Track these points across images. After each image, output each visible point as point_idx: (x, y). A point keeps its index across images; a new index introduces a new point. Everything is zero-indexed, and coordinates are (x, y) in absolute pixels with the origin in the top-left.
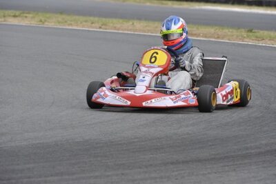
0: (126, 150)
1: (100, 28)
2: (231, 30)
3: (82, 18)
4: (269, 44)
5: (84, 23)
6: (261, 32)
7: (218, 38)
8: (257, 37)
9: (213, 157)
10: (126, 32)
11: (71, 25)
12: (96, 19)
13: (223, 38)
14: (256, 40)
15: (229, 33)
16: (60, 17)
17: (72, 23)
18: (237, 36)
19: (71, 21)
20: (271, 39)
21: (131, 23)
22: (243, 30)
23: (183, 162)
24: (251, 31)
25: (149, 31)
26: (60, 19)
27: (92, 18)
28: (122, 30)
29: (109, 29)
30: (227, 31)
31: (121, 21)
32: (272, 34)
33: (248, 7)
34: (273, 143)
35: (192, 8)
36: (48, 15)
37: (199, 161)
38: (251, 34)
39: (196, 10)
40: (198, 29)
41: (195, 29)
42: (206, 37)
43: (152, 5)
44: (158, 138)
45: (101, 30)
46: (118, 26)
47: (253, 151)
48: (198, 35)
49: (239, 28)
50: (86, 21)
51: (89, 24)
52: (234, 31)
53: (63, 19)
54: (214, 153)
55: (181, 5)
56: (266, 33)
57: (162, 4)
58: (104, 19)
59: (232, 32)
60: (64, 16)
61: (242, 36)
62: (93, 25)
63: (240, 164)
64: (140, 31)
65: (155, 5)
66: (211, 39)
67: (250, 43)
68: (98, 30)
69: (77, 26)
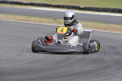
2: (46, 19)
7: (40, 22)
8: (58, 22)
13: (42, 23)
14: (57, 24)
18: (49, 22)
22: (51, 19)
24: (55, 19)
25: (7, 19)
30: (44, 19)
33: (53, 8)
34: (66, 72)
35: (27, 8)
38: (55, 21)
39: (29, 9)
40: (30, 18)
42: (34, 22)
43: (8, 7)
48: (31, 21)
49: (49, 18)
52: (47, 19)
54: (39, 76)
55: (22, 7)
59: (46, 20)
61: (51, 22)
64: (3, 19)
65: (10, 7)
66: (37, 23)
67: (55, 25)
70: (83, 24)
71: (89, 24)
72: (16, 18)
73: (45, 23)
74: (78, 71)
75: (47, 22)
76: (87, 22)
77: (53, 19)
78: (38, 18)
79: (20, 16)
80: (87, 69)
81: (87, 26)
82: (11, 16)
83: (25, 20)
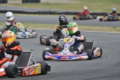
1: (51, 29)
2: (106, 27)
3: (42, 25)
5: (44, 27)
6: (119, 28)
7: (101, 31)
8: (117, 30)
11: (39, 28)
12: (49, 25)
13: (103, 31)
18: (109, 30)
19: (39, 26)
22: (111, 27)
24: (115, 27)
26: (34, 26)
27: (47, 25)
30: (104, 28)
36: (29, 24)
38: (114, 29)
41: (91, 28)
42: (96, 31)
48: (92, 30)
50: (45, 26)
51: (46, 27)
52: (108, 28)
58: (52, 25)
59: (107, 28)
60: (35, 24)
61: (111, 30)
62: (48, 28)
66: (98, 32)
67: (114, 33)
68: (51, 30)
69: (42, 28)
72: (80, 28)
73: (106, 31)
75: (107, 30)
77: (113, 27)
78: (100, 27)
79: (83, 26)
83: (88, 30)
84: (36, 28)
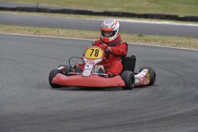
0: (55, 120)
1: (35, 34)
2: (127, 35)
3: (22, 27)
4: (153, 44)
6: (148, 36)
8: (145, 40)
9: (117, 124)
10: (53, 37)
11: (14, 32)
12: (32, 28)
14: (144, 42)
15: (126, 37)
16: (7, 27)
17: (16, 31)
18: (132, 39)
19: (15, 30)
20: (155, 41)
21: (57, 31)
22: (135, 35)
23: (96, 128)
24: (141, 35)
25: (69, 36)
26: (7, 29)
27: (29, 27)
28: (50, 35)
29: (41, 35)
31: (50, 29)
32: (156, 37)
33: (138, 19)
37: (107, 127)
38: (141, 38)
43: (71, 18)
44: (78, 111)
45: (36, 36)
46: (48, 33)
47: (145, 120)
49: (132, 34)
50: (25, 30)
51: (27, 31)
52: (129, 35)
53: (9, 28)
54: (117, 121)
55: (91, 18)
56: (151, 37)
57: (78, 17)
58: (37, 28)
60: (9, 26)
61: (135, 39)
62: (30, 32)
63: (136, 129)
64: (63, 36)
65: (73, 18)
67: (140, 44)
68: (34, 36)
69: (19, 33)
70: (184, 41)
71: (192, 41)
72: (83, 35)
74: (177, 113)
76: (189, 38)
77: (138, 35)
79: (89, 32)
80: (191, 109)
81: (189, 44)
82: (75, 31)
84: (10, 33)
